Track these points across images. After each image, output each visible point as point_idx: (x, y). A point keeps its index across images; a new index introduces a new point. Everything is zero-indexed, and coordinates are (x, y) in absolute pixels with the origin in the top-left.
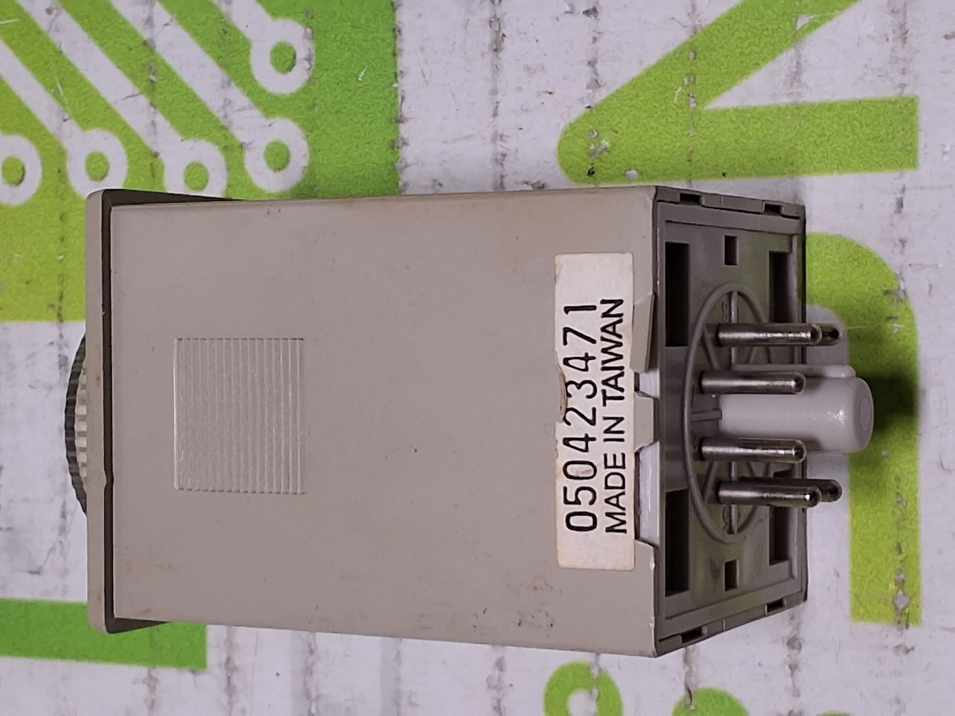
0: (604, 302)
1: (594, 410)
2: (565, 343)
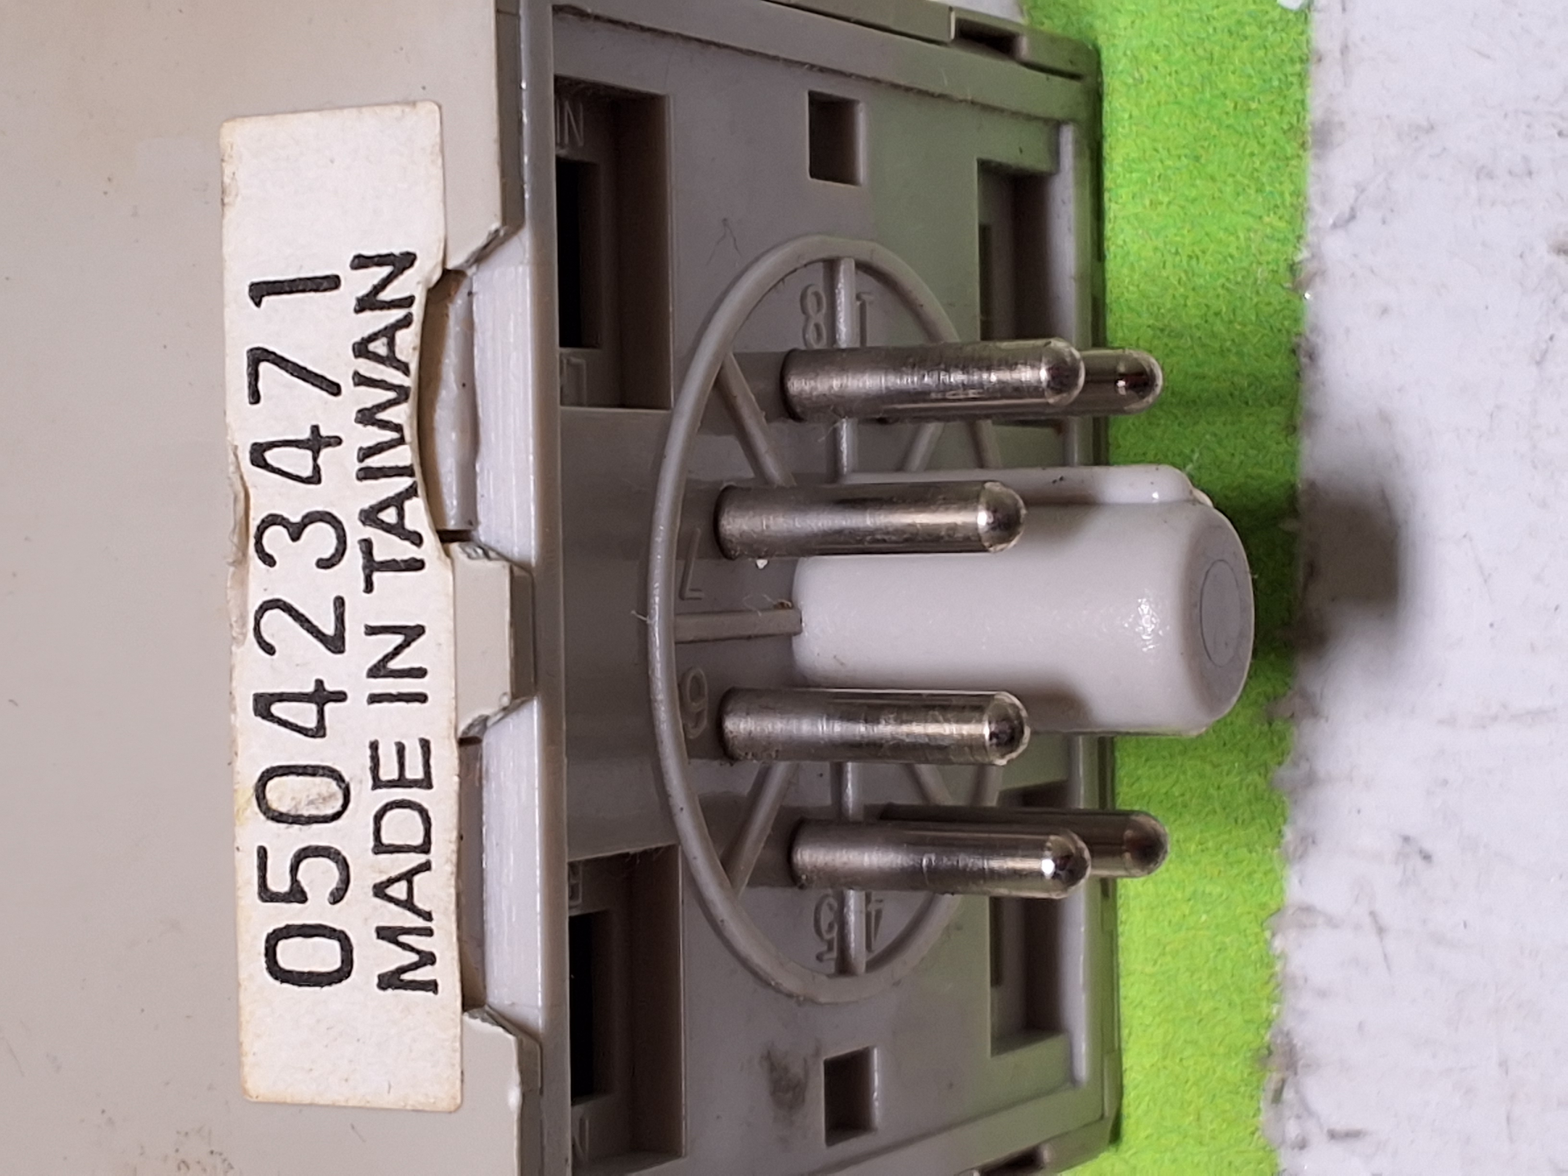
0: (361, 262)
1: (340, 603)
2: (255, 397)
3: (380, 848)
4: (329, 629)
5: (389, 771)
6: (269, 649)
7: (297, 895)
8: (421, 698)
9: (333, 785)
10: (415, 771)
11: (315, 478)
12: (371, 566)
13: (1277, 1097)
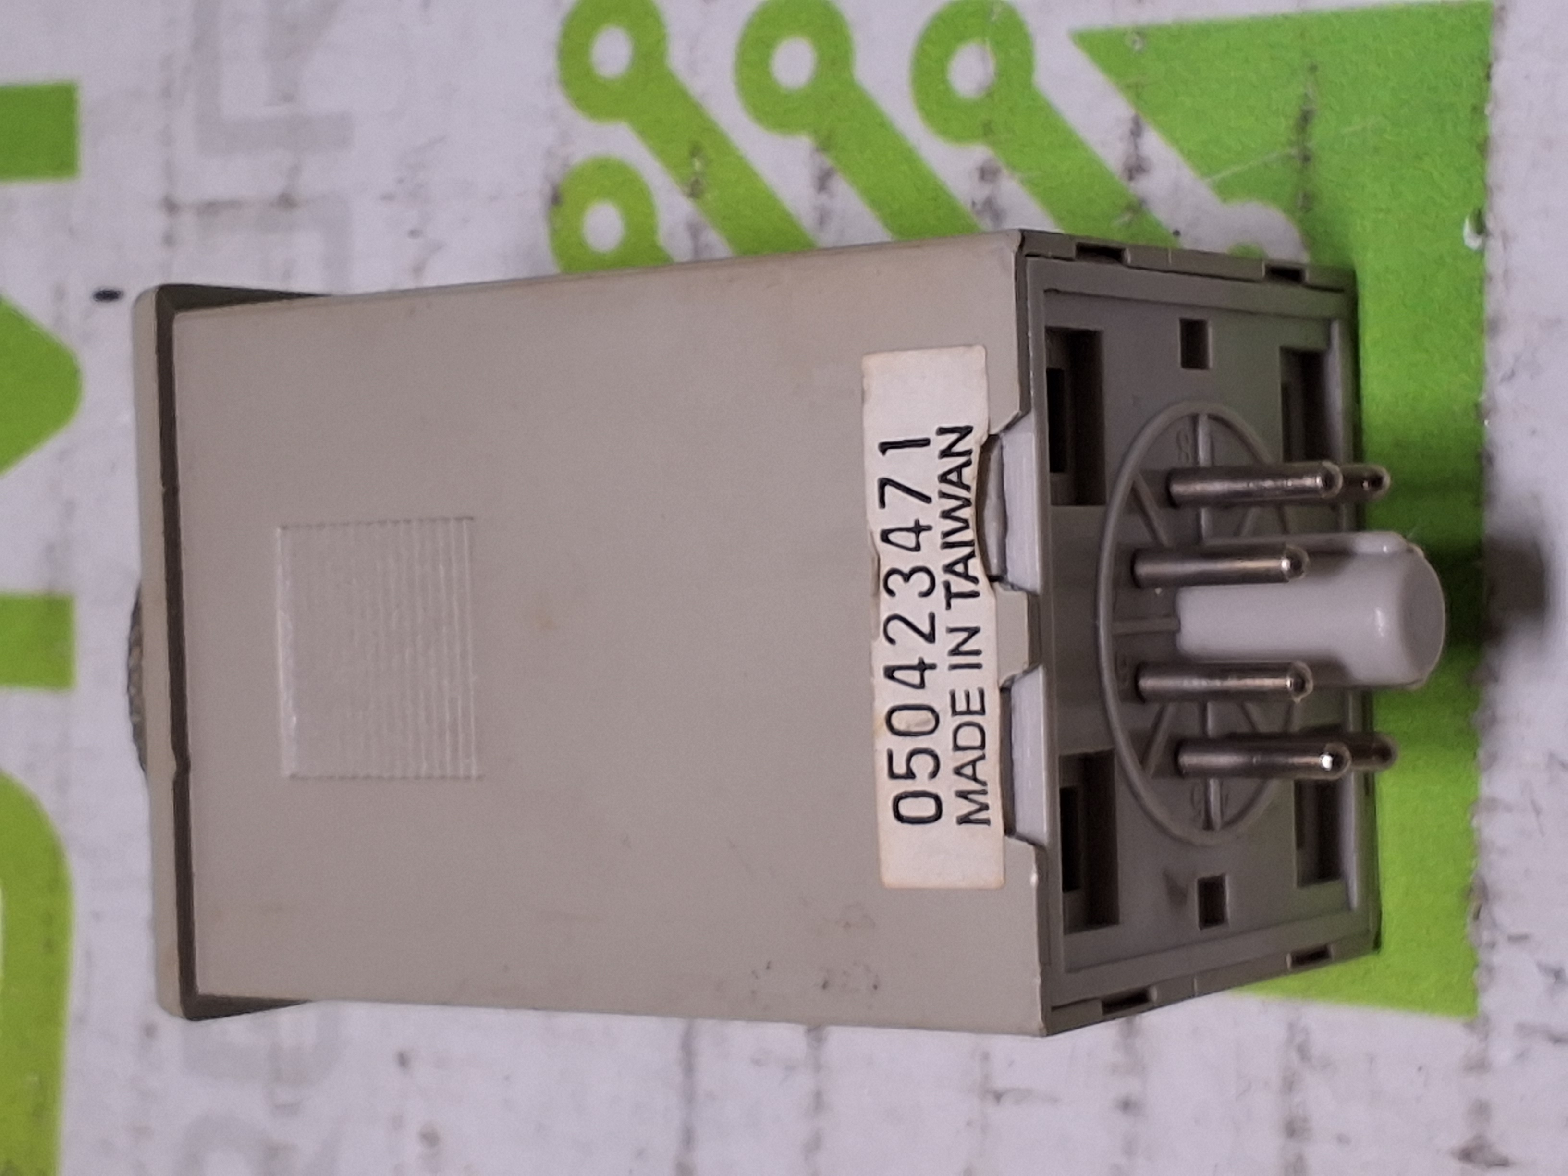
0: (942, 431)
1: (932, 617)
2: (882, 503)
3: (957, 748)
4: (926, 628)
5: (961, 706)
6: (891, 641)
7: (910, 775)
8: (978, 666)
9: (928, 715)
10: (975, 705)
11: (917, 548)
12: (950, 595)
13: (1477, 916)
